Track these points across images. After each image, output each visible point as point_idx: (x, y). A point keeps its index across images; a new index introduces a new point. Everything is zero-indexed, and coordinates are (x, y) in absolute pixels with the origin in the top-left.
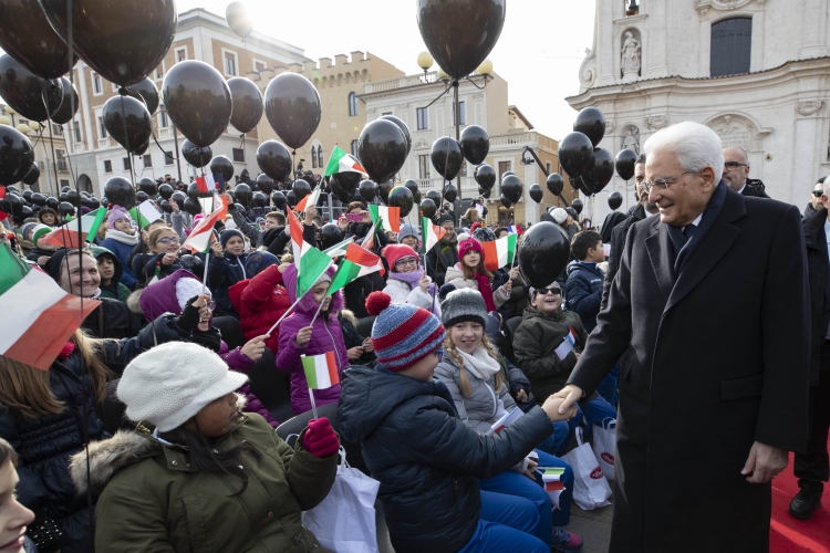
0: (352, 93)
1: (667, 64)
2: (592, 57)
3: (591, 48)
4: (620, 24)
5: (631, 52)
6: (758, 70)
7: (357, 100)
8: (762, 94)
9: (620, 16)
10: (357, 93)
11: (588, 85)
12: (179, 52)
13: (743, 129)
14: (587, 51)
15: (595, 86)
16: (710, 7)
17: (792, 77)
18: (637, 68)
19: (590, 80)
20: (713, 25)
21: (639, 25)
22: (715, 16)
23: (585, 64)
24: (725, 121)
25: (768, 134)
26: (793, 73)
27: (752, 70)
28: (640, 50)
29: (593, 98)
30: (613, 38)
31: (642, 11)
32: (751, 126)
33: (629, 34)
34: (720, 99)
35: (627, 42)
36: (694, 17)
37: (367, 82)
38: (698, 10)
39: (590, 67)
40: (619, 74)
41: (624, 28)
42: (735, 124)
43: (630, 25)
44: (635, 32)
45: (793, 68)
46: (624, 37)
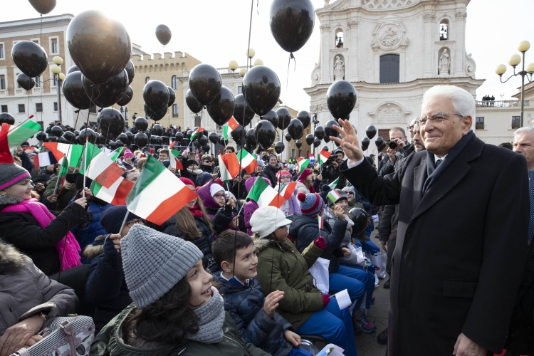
0: (174, 76)
1: (358, 75)
2: (319, 68)
3: (318, 62)
4: (334, 52)
5: (339, 67)
6: (403, 81)
7: (177, 80)
8: (406, 94)
9: (334, 47)
10: (178, 76)
11: (316, 83)
12: (52, 40)
13: (397, 111)
14: (316, 64)
15: (320, 83)
16: (379, 48)
17: (419, 87)
18: (342, 76)
19: (317, 80)
20: (381, 57)
21: (343, 53)
22: (382, 53)
23: (314, 71)
24: (387, 106)
25: (409, 114)
26: (420, 84)
27: (400, 81)
28: (344, 66)
29: (319, 90)
30: (330, 58)
31: (345, 46)
32: (400, 110)
33: (338, 57)
34: (385, 95)
35: (337, 61)
36: (371, 52)
37: (184, 70)
38: (373, 48)
39: (317, 73)
40: (333, 78)
41: (335, 54)
42: (393, 109)
43: (339, 53)
44: (341, 56)
45: (420, 82)
46: (335, 59)
